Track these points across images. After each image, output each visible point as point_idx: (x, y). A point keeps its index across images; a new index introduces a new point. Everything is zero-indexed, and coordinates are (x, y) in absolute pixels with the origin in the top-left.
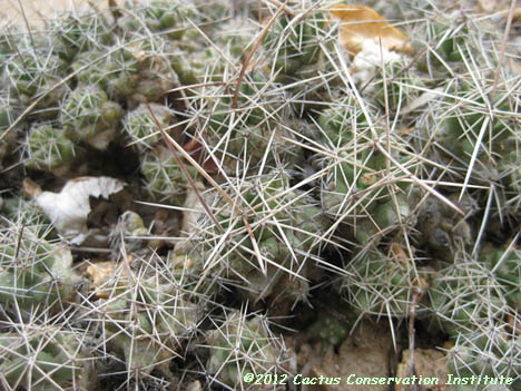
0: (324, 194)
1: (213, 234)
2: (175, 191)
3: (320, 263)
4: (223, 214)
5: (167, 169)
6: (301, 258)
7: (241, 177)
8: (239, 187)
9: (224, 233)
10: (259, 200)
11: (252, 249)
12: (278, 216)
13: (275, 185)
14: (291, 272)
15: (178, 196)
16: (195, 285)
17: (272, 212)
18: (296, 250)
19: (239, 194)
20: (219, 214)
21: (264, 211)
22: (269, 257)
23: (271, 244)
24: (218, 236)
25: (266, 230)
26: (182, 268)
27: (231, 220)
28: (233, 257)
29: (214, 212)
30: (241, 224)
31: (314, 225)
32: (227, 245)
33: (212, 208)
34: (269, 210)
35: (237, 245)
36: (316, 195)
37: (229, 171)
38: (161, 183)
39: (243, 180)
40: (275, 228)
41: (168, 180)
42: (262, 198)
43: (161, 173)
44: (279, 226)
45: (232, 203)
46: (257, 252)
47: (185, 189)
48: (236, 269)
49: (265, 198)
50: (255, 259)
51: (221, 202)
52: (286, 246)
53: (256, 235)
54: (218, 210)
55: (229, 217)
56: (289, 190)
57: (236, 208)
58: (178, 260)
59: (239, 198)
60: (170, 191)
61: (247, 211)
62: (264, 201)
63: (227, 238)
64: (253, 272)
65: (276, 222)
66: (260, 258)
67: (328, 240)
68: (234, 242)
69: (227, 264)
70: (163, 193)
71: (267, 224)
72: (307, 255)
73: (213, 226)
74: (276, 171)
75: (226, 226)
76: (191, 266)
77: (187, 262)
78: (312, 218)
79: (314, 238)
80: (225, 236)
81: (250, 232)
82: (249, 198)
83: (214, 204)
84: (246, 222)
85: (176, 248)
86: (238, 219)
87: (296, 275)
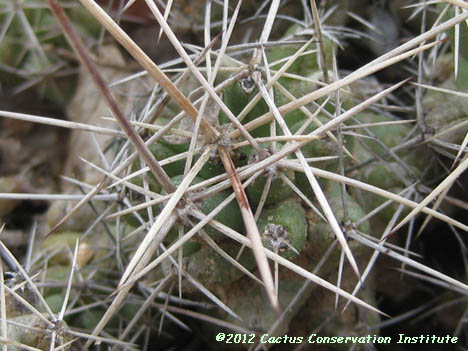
0: (425, 92)
1: (145, 190)
2: (52, 69)
3: (409, 267)
4: (170, 139)
5: (31, 15)
6: (363, 253)
7: (216, 46)
8: (212, 74)
9: (172, 190)
10: (262, 107)
11: (243, 230)
12: (310, 150)
13: (301, 66)
14: (337, 290)
15: (58, 80)
16: (101, 310)
17: (294, 139)
18: (353, 233)
19: (211, 90)
20: (160, 140)
21: (273, 136)
22: (284, 251)
23: (290, 217)
24: (159, 198)
25: (278, 183)
26: (66, 263)
27: (189, 155)
28: (195, 247)
29: (146, 134)
30: (214, 168)
31: (398, 168)
32: (179, 221)
33: (138, 125)
34: (288, 134)
35: (205, 219)
36: (404, 96)
37: (186, 24)
38: (16, 48)
39: (221, 53)
40: (301, 179)
41: (32, 41)
42: (270, 102)
43: (16, 23)
44: (310, 173)
45: (192, 115)
46: (254, 239)
47: (74, 64)
48: (200, 278)
49: (278, 102)
50: (249, 257)
51: (168, 108)
52: (325, 221)
53: (253, 195)
54: (159, 128)
55: (184, 148)
56: (339, 83)
57: (203, 127)
58: (57, 244)
59: (211, 101)
60: (38, 68)
61: (230, 133)
62: (275, 111)
63: (181, 203)
64: (244, 286)
65: (302, 163)
66: (262, 254)
67: (433, 212)
68: (198, 214)
69: (180, 267)
70: (22, 73)
71: (280, 169)
72: (379, 247)
73: (145, 169)
74: (302, 29)
75: (176, 170)
76: (89, 262)
77: (79, 251)
78: (392, 151)
79: (396, 204)
80: (175, 198)
81: (239, 188)
82: (236, 100)
83: (148, 112)
84: (228, 163)
85: (53, 212)
86: (208, 153)
87: (352, 297)
